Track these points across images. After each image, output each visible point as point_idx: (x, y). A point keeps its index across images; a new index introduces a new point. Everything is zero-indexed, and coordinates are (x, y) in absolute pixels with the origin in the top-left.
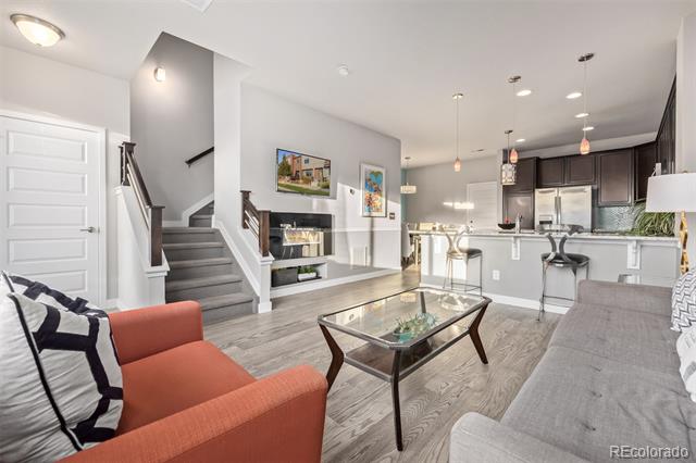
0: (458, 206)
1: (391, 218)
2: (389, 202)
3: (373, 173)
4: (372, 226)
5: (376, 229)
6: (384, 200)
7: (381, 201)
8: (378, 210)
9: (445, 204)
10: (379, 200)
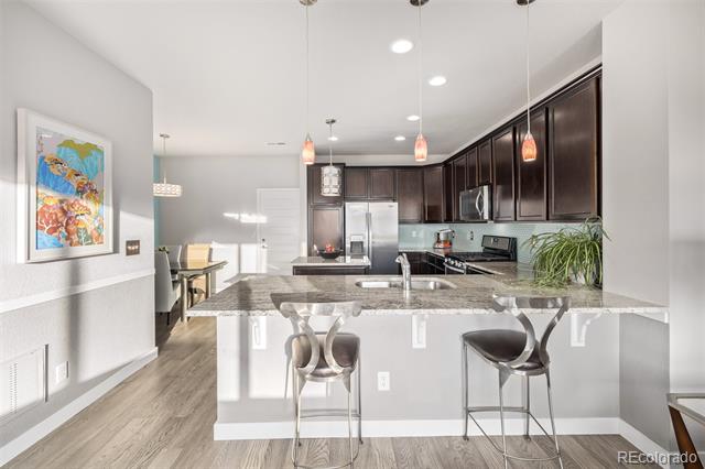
0: (246, 218)
1: (129, 253)
2: (123, 216)
3: (69, 143)
4: (75, 277)
5: (87, 286)
6: (108, 212)
7: (98, 215)
8: (90, 240)
9: (227, 215)
10: (94, 215)
